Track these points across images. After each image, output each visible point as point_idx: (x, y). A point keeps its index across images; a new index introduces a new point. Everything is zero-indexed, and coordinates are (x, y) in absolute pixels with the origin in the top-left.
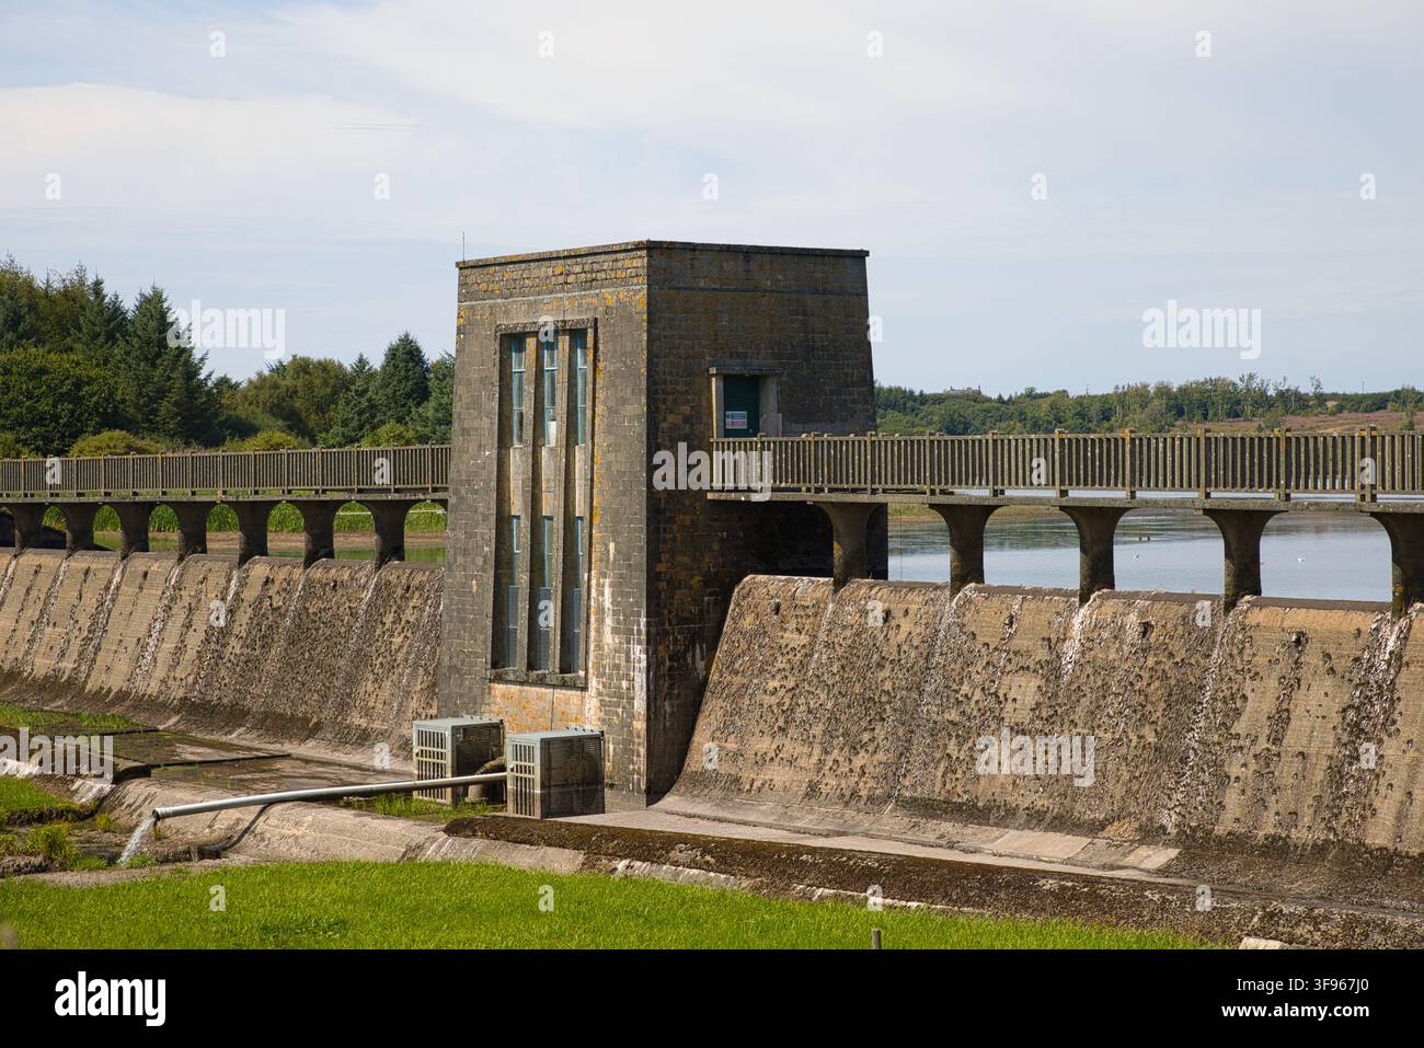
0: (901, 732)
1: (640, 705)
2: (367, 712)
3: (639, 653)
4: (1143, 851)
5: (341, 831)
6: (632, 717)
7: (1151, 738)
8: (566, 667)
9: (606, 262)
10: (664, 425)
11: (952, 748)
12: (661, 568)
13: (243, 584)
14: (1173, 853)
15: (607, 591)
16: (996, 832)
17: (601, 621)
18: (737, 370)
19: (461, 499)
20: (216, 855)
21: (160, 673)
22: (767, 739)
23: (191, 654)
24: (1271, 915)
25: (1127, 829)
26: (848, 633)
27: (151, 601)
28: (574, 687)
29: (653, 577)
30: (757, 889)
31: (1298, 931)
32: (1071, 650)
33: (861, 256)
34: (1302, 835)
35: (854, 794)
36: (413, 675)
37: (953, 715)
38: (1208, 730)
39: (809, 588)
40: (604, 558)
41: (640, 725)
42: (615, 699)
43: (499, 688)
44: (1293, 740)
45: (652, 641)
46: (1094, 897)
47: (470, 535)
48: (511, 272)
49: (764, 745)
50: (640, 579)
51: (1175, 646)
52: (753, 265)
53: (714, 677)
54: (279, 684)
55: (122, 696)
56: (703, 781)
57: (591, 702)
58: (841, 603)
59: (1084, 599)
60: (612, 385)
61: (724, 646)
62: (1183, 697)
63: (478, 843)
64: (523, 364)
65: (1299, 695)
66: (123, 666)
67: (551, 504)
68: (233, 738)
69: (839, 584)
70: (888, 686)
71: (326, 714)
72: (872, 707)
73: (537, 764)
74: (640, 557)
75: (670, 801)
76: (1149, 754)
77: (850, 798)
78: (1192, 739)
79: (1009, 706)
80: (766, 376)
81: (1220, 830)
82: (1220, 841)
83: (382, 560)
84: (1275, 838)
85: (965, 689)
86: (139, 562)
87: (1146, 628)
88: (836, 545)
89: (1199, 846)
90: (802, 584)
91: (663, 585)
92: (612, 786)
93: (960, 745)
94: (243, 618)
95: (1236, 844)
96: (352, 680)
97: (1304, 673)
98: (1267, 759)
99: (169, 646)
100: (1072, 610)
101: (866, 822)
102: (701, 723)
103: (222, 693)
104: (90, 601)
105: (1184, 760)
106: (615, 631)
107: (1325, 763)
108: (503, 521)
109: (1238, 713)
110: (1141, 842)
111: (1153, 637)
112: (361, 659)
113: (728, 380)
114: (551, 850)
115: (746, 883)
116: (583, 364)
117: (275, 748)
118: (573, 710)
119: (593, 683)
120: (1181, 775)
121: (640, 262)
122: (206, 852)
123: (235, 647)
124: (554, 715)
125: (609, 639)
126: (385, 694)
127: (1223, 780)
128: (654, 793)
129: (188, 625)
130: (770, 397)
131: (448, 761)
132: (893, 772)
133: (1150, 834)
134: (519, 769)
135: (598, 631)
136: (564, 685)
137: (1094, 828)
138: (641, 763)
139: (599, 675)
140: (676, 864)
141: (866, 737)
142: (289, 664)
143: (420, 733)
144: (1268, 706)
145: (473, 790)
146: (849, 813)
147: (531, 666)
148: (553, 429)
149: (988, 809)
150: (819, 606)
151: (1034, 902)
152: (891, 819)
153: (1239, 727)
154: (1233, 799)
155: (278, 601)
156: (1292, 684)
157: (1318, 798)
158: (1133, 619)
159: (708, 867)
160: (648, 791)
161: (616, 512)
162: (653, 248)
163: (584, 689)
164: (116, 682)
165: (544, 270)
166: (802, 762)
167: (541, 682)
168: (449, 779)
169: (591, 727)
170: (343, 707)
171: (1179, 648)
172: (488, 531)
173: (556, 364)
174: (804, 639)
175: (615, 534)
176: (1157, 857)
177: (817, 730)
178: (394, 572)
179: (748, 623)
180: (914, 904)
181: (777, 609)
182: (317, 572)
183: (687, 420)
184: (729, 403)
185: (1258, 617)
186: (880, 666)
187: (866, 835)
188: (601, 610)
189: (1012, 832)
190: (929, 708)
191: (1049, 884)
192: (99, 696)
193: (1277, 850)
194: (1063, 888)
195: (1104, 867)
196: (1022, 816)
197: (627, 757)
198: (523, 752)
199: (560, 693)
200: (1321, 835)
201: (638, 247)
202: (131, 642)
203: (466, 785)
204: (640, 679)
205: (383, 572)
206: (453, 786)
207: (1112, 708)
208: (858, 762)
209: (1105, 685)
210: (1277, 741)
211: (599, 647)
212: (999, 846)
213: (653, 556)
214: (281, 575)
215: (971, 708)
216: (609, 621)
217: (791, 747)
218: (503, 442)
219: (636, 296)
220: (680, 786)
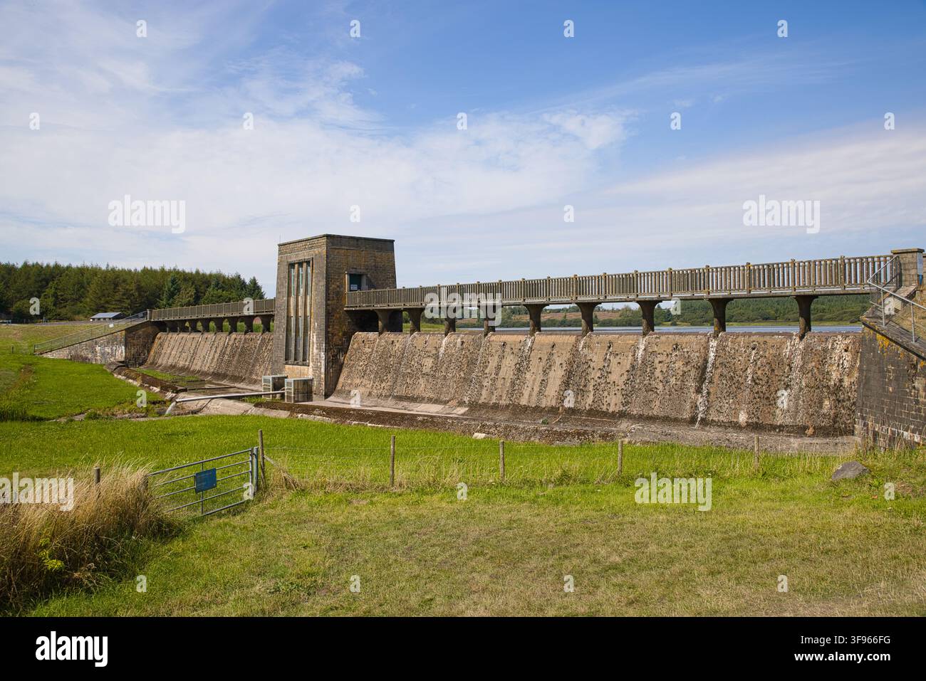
0: (395, 376)
1: (323, 370)
2: (257, 375)
3: (323, 355)
4: (459, 409)
5: (228, 406)
6: (321, 373)
7: (463, 376)
8: (304, 360)
9: (316, 241)
10: (331, 288)
11: (408, 381)
12: (329, 330)
13: (229, 340)
14: (467, 409)
15: (315, 337)
16: (419, 404)
17: (313, 346)
18: (354, 273)
19: (278, 312)
20: (195, 413)
21: (208, 365)
22: (359, 379)
23: (215, 360)
24: (484, 425)
25: (454, 402)
26: (382, 348)
27: (208, 346)
28: (306, 365)
29: (327, 333)
30: (336, 422)
31: (491, 430)
32: (442, 350)
33: (392, 242)
34: (503, 402)
35: (381, 395)
36: (269, 364)
37: (409, 371)
38: (478, 372)
39: (372, 335)
40: (314, 327)
41: (323, 376)
42: (317, 368)
43: (287, 366)
44: (501, 374)
45: (327, 351)
46: (432, 422)
47: (280, 322)
48: (291, 246)
49: (358, 381)
50: (323, 333)
51: (471, 348)
52: (359, 243)
53: (346, 362)
54: (236, 367)
55: (199, 371)
56: (340, 392)
57: (311, 370)
58: (380, 339)
59: (446, 335)
60: (317, 277)
61: (349, 353)
62: (472, 362)
63: (262, 409)
64: (294, 272)
65: (504, 361)
66: (199, 364)
67: (301, 313)
68: (222, 383)
69: (380, 334)
70: (392, 363)
71: (247, 375)
72: (387, 369)
73: (292, 387)
74: (323, 327)
75: (331, 398)
76: (462, 380)
77: (380, 396)
78: (474, 375)
79: (424, 368)
80: (363, 275)
81: (480, 402)
82: (480, 405)
83: (264, 332)
84: (495, 403)
85: (413, 363)
86: (206, 335)
87: (463, 343)
88: (380, 322)
89: (474, 406)
90: (371, 334)
91: (330, 335)
92: (315, 394)
93: (410, 379)
94: (229, 349)
95: (484, 405)
96: (253, 366)
97: (506, 354)
98: (494, 380)
99: (210, 358)
100: (442, 338)
101: (383, 403)
102: (342, 376)
103: (222, 371)
104: (193, 347)
105: (471, 381)
106: (317, 349)
107: (510, 381)
108: (289, 318)
109: (487, 367)
110: (458, 406)
111: (464, 345)
112: (256, 360)
113: (351, 276)
114: (281, 411)
115: (333, 420)
116: (309, 271)
117: (232, 385)
118: (306, 372)
119: (311, 364)
120: (470, 386)
121: (324, 240)
122: (194, 412)
123: (226, 357)
124: (301, 374)
125: (315, 351)
126: (261, 369)
127: (482, 387)
128: (327, 396)
129: (215, 352)
130: (364, 280)
131: (271, 387)
132: (392, 388)
133: (461, 404)
134: (288, 389)
135: (313, 349)
136: (303, 365)
137: (446, 403)
138: (323, 387)
139: (313, 362)
140: (315, 415)
141: (385, 378)
142: (239, 361)
143: (264, 379)
144: (495, 364)
145: (278, 395)
146: (379, 400)
147: (295, 360)
148: (302, 291)
149: (417, 398)
150: (375, 340)
151: (415, 424)
152: (390, 402)
153: (487, 371)
154: (484, 392)
155: (237, 345)
156: (502, 357)
157: (508, 391)
158: (459, 340)
159: (324, 416)
160: (325, 395)
161: (317, 314)
162: (328, 236)
163: (309, 366)
164: (198, 368)
165: (300, 245)
166: (368, 386)
167: (297, 364)
168: (271, 392)
169: (310, 377)
170: (251, 374)
171: (471, 349)
172: (284, 321)
173: (302, 271)
174: (370, 350)
175: (317, 320)
176: (462, 410)
177: (372, 376)
178: (267, 335)
179: (355, 346)
180: (380, 426)
181: (363, 342)
182: (247, 336)
183: (338, 287)
184: (351, 282)
185: (493, 338)
186: (390, 357)
187: (383, 406)
188: (313, 343)
189: (423, 405)
190: (403, 369)
191: (420, 418)
192: (193, 371)
193: (496, 407)
194: (424, 420)
195: (447, 414)
196: (426, 400)
197: (319, 386)
198: (289, 384)
199: (302, 367)
200: (508, 402)
201: (324, 236)
202: (202, 357)
203: (276, 394)
204: (323, 362)
205: (263, 335)
206: (273, 394)
207: (453, 366)
208: (382, 385)
209: (451, 360)
210: (497, 375)
211: (313, 354)
212: (419, 409)
213: (327, 326)
214: (239, 337)
215: (414, 369)
216: (315, 346)
217: (365, 382)
218: (289, 295)
219: (324, 250)
220: (334, 394)
